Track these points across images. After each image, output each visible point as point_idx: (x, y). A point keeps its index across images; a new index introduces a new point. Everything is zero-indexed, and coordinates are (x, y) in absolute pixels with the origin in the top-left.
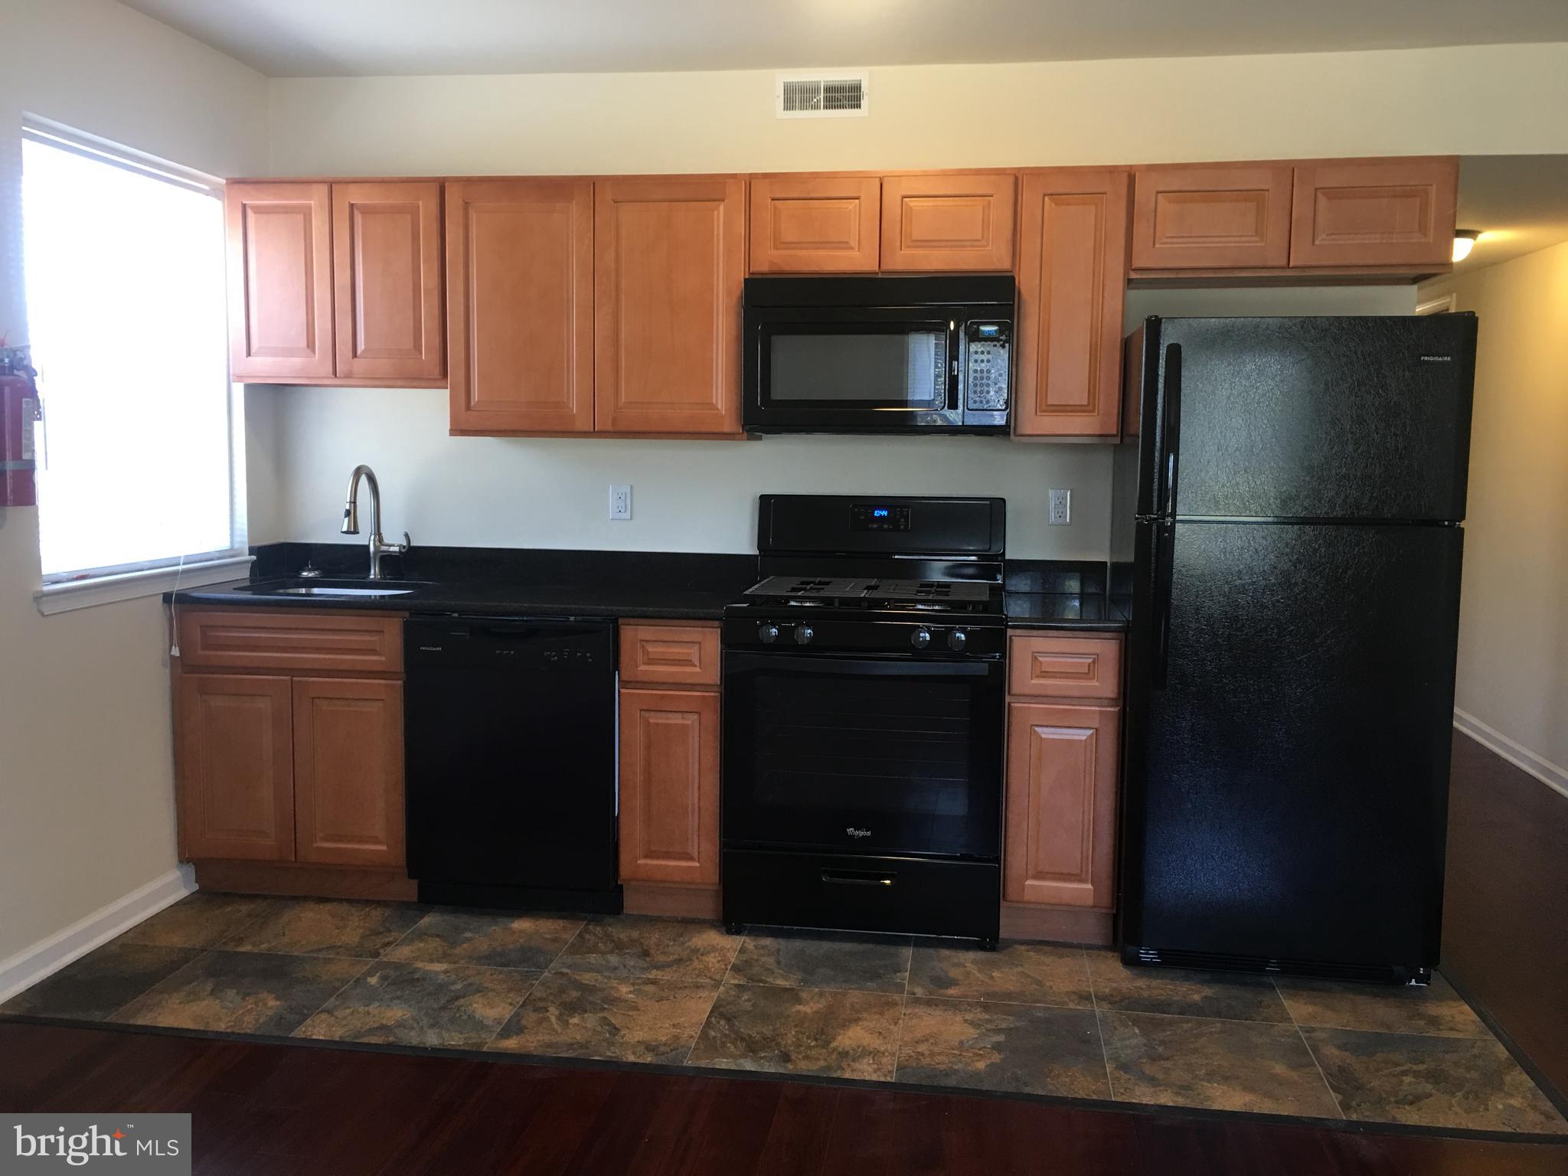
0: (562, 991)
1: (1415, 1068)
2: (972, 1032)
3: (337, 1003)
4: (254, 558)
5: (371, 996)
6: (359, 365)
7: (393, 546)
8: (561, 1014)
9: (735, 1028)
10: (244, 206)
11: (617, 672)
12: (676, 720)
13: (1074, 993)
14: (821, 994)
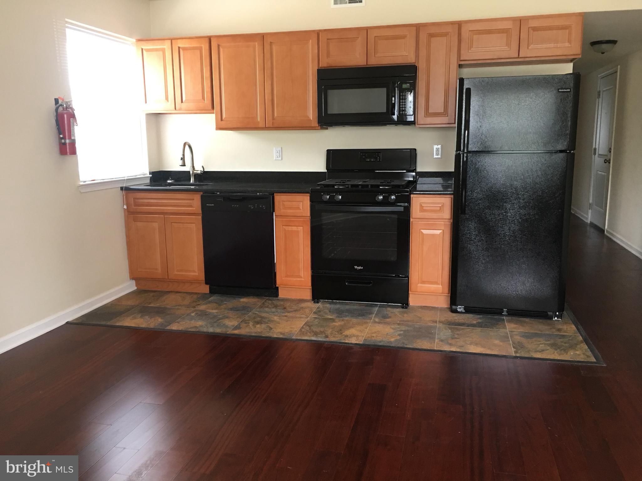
0: (254, 318)
1: (546, 342)
2: (392, 331)
3: (181, 320)
4: (151, 176)
5: (192, 318)
6: (184, 105)
7: (198, 171)
8: (254, 324)
9: (311, 329)
10: (142, 49)
11: (274, 213)
12: (294, 228)
13: (431, 320)
14: (343, 320)
